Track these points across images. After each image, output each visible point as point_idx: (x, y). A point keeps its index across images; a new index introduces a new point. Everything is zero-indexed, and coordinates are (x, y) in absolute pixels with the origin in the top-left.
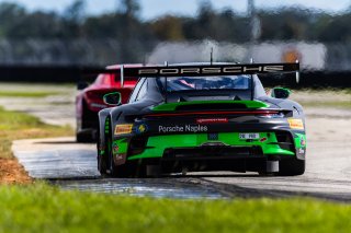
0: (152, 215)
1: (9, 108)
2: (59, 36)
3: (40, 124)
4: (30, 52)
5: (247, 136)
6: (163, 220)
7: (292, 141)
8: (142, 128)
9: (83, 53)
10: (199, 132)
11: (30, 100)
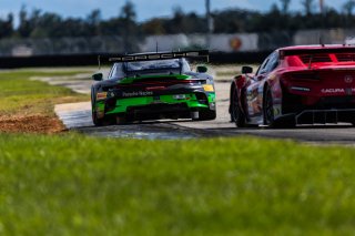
0: (148, 151)
1: (52, 83)
2: (83, 34)
3: (72, 93)
4: (65, 46)
5: (178, 97)
6: (154, 154)
7: (207, 99)
8: (113, 95)
9: (99, 45)
10: (148, 96)
11: (65, 78)
